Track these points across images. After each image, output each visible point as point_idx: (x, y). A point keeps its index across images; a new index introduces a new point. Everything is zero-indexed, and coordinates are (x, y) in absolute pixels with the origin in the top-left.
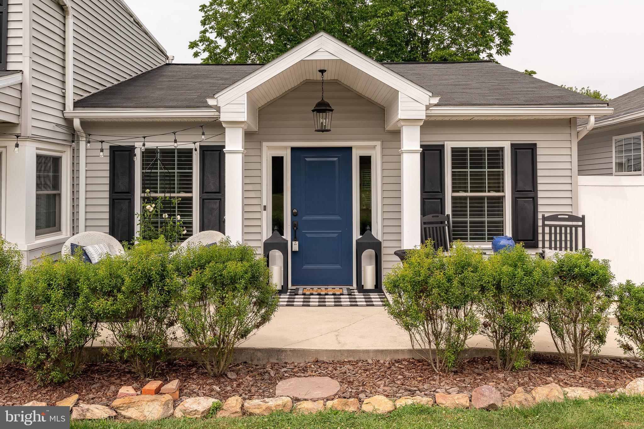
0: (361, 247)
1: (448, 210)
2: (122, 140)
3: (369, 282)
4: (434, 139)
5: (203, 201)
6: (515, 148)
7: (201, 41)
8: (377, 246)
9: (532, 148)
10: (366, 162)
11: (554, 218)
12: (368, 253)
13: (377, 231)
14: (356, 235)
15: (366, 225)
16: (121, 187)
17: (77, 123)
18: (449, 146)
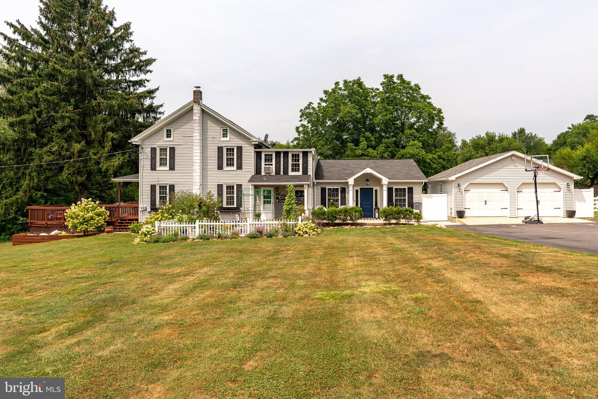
0: (375, 209)
1: (394, 201)
2: (323, 186)
3: (377, 216)
4: (390, 186)
5: (341, 199)
6: (408, 188)
7: (301, 126)
8: (379, 209)
9: (412, 188)
10: (376, 191)
11: (416, 203)
12: (377, 210)
13: (379, 206)
14: (374, 207)
15: (376, 205)
16: (323, 196)
17: (315, 183)
18: (394, 188)
